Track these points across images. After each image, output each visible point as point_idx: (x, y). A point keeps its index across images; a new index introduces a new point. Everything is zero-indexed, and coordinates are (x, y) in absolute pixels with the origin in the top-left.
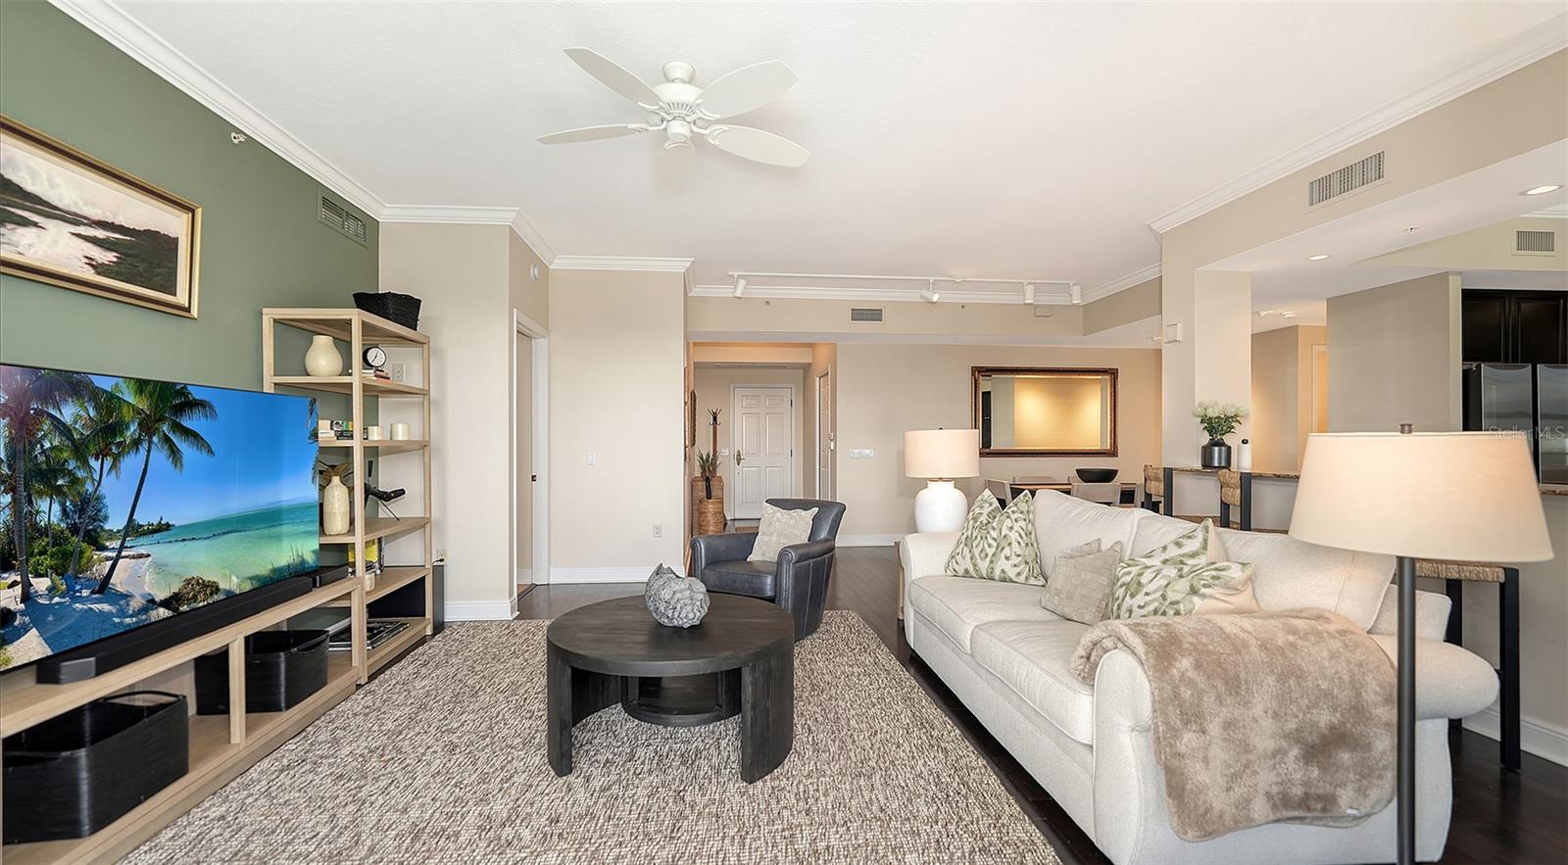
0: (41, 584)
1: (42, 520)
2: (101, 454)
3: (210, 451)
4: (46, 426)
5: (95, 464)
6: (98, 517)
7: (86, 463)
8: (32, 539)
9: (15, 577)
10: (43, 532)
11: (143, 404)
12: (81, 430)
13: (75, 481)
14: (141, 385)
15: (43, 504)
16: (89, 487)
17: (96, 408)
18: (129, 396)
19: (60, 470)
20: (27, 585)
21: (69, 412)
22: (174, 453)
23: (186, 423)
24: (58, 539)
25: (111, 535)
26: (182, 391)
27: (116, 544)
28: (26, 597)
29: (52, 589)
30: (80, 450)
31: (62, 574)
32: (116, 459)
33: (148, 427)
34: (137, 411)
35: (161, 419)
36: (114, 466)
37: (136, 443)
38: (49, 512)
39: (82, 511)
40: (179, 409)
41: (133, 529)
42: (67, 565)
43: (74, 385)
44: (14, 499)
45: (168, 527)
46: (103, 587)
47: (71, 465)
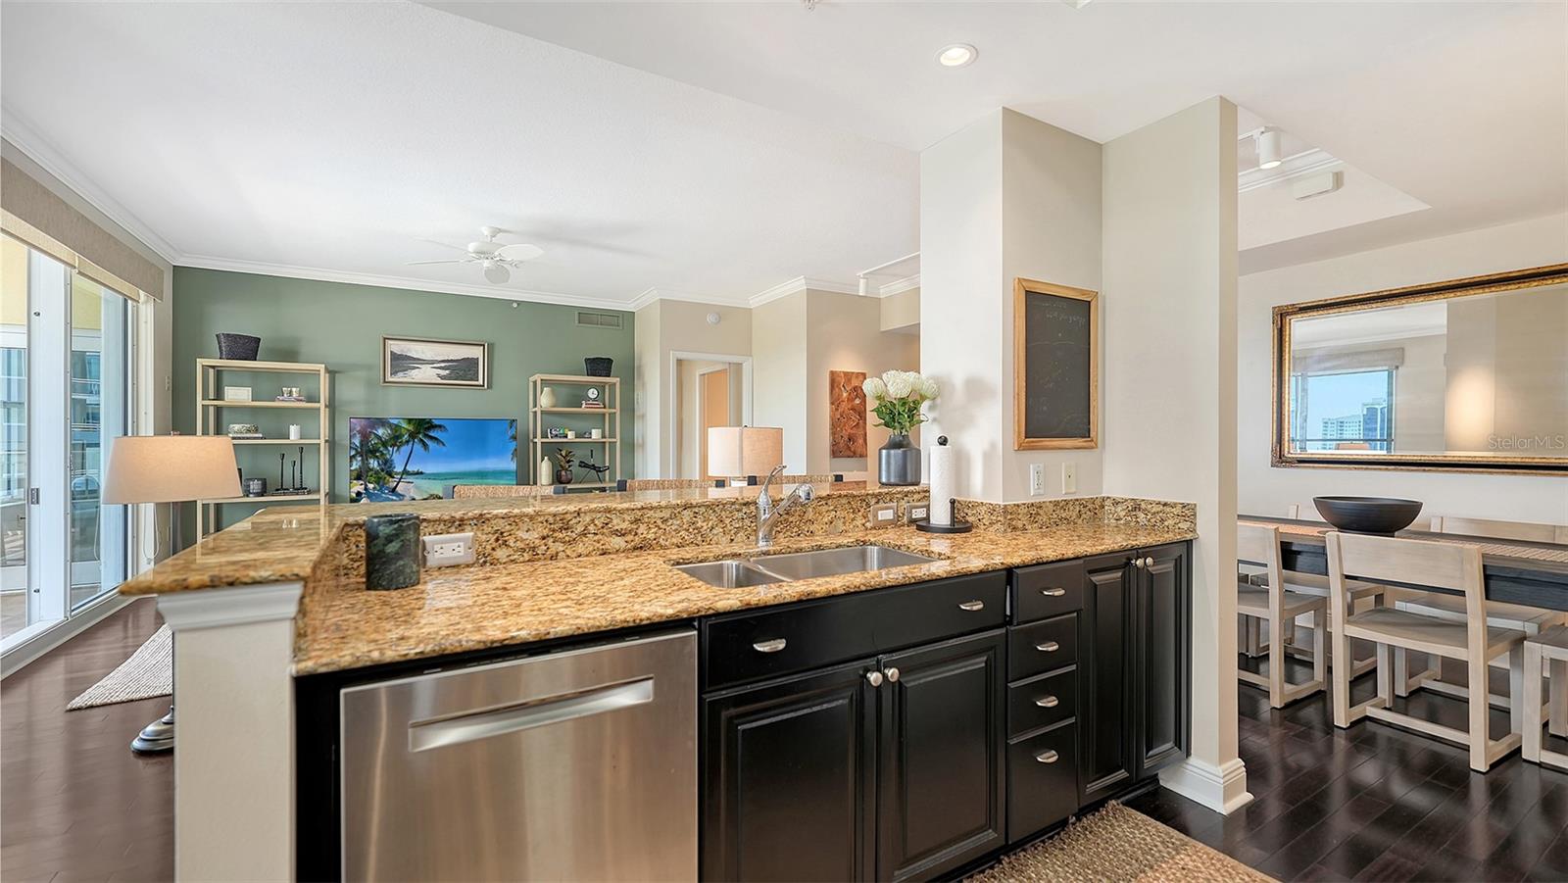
0: (371, 486)
1: (371, 466)
2: (393, 446)
3: (444, 445)
4: (373, 436)
5: (390, 449)
6: (391, 466)
7: (387, 449)
8: (367, 472)
9: (361, 482)
10: (371, 470)
11: (411, 428)
12: (385, 437)
13: (382, 454)
14: (410, 421)
15: (371, 461)
16: (388, 457)
17: (391, 430)
18: (405, 425)
19: (378, 450)
20: (366, 485)
21: (380, 432)
22: (425, 445)
23: (432, 434)
24: (377, 472)
25: (397, 474)
26: (429, 421)
27: (399, 477)
28: (366, 489)
29: (374, 488)
30: (385, 444)
31: (378, 484)
32: (399, 447)
33: (413, 436)
34: (408, 430)
35: (419, 433)
36: (398, 450)
37: (407, 442)
38: (374, 464)
39: (385, 464)
40: (429, 429)
41: (405, 472)
42: (379, 481)
43: (383, 422)
44: (362, 460)
45: (422, 473)
46: (393, 490)
47: (381, 449)
